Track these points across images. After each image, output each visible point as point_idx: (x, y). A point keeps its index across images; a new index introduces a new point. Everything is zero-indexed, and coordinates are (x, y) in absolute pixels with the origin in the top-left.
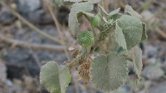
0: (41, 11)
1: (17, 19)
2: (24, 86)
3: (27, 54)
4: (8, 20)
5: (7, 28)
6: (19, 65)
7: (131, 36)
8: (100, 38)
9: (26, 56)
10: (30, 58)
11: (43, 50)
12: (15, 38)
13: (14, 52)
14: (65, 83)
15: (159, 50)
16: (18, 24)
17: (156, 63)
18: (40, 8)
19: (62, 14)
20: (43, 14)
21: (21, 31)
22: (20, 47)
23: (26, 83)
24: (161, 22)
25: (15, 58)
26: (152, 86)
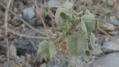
0: (36, 19)
1: (22, 23)
2: (26, 60)
3: (28, 42)
4: (18, 24)
5: (17, 28)
6: (24, 48)
8: (72, 27)
9: (28, 43)
10: (30, 44)
11: (37, 39)
12: (21, 33)
13: (21, 41)
15: (100, 39)
16: (23, 25)
17: (98, 46)
19: (47, 20)
20: (37, 20)
21: (24, 30)
22: (24, 38)
23: (27, 58)
24: (101, 24)
25: (21, 44)
26: (96, 59)
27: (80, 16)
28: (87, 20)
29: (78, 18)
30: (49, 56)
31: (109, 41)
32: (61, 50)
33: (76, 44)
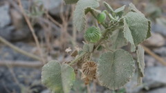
0: (12, 28)
7: (137, 33)
14: (69, 82)
18: (11, 24)
27: (120, 14)
28: (133, 22)
29: (117, 19)
30: (62, 88)
31: (155, 65)
32: (84, 77)
33: (113, 65)
